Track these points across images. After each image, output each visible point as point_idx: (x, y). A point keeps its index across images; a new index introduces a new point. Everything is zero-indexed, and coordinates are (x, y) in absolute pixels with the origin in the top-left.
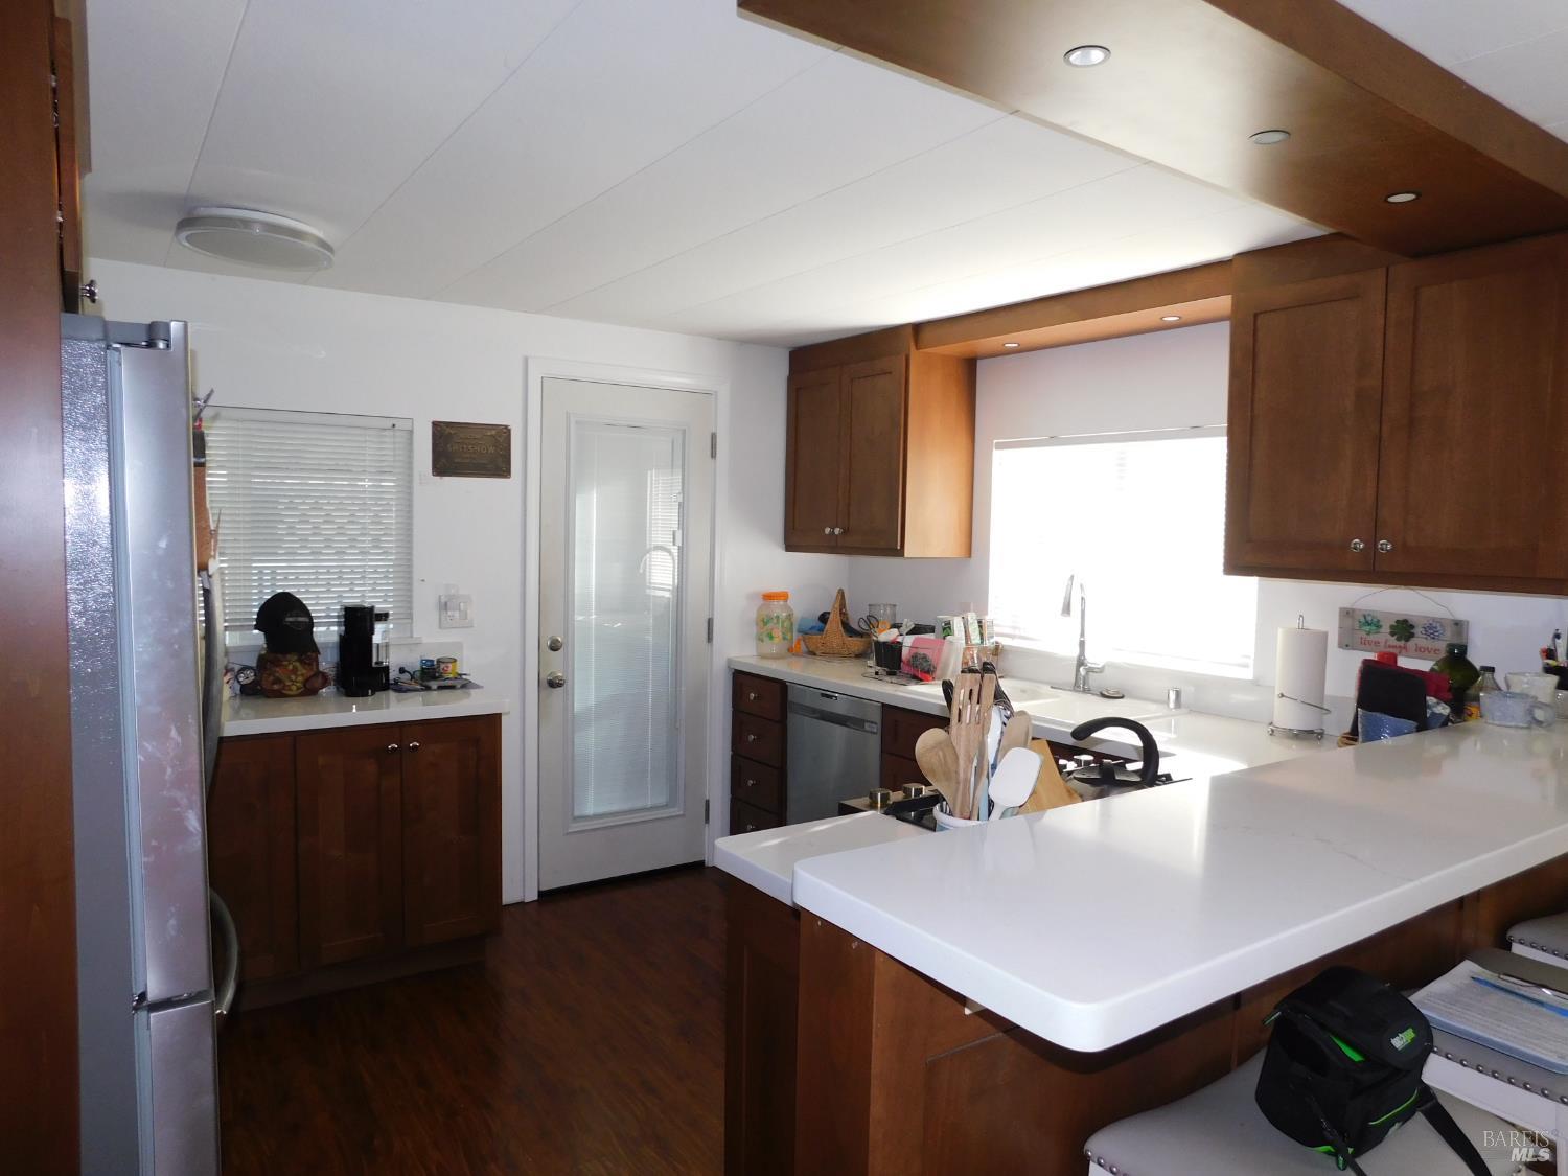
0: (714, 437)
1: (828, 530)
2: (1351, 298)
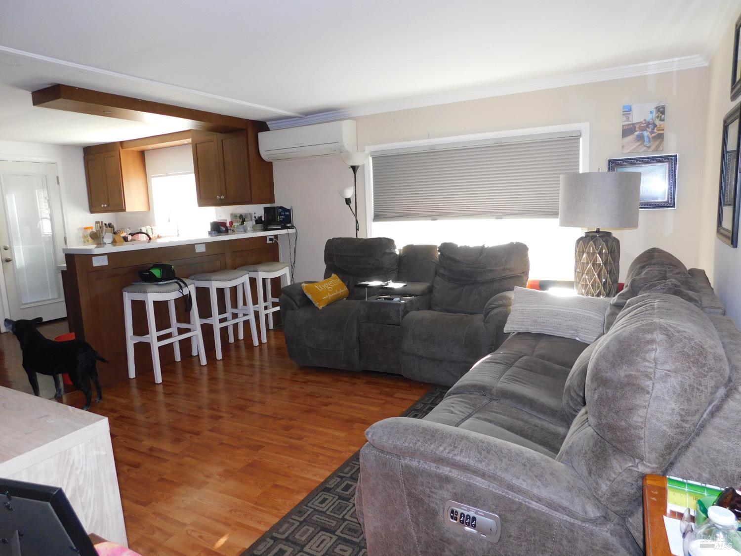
0: (58, 178)
1: (102, 206)
2: (212, 141)
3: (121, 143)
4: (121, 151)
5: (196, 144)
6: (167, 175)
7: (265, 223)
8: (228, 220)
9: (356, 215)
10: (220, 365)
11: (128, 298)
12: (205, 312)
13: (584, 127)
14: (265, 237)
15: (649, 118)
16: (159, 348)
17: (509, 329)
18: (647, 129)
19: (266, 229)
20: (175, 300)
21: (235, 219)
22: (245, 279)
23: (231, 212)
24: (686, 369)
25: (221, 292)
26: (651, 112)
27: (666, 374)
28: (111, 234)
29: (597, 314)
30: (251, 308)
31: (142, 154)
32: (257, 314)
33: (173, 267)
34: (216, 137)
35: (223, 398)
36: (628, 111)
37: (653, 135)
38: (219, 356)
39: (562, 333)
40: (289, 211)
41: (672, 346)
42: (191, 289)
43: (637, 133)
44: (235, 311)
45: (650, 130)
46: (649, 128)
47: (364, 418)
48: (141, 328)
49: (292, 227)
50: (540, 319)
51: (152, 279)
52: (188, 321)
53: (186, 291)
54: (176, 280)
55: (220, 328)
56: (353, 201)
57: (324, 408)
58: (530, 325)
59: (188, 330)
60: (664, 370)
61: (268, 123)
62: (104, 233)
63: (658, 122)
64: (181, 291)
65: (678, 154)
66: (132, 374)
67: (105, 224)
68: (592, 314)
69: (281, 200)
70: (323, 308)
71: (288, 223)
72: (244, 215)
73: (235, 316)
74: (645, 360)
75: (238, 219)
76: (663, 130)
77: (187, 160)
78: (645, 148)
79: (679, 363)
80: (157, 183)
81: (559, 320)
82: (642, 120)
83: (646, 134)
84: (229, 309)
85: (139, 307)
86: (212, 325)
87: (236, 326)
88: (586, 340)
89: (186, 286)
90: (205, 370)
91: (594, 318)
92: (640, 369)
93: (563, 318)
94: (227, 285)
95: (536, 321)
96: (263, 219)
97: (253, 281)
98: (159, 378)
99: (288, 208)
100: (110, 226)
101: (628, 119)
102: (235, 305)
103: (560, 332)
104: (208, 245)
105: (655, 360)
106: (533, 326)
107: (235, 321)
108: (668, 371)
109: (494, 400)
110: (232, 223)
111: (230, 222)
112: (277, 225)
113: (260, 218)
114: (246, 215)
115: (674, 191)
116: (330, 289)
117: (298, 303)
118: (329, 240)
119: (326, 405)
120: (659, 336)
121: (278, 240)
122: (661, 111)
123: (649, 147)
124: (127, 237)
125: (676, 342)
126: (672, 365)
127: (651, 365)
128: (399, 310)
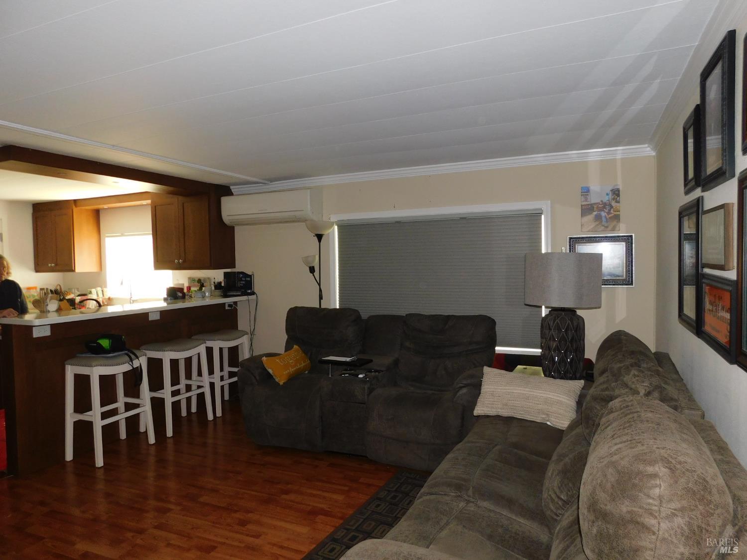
0: (1, 234)
1: (50, 265)
2: (173, 204)
3: (75, 201)
4: (75, 210)
5: (155, 207)
6: (122, 235)
7: (225, 288)
8: (186, 285)
9: (319, 285)
10: (170, 445)
11: (71, 372)
12: (156, 384)
13: (544, 205)
14: (224, 304)
15: (606, 199)
16: (103, 427)
17: (479, 412)
18: (605, 210)
19: (225, 296)
20: (124, 373)
21: (192, 284)
22: (202, 349)
23: (189, 276)
24: (692, 508)
25: (174, 363)
26: (607, 194)
27: (672, 513)
28: (57, 302)
29: (567, 398)
30: (206, 379)
31: (97, 214)
32: (212, 385)
33: (123, 337)
34: (176, 200)
35: (172, 485)
36: (587, 192)
37: (610, 216)
38: (170, 433)
39: (533, 418)
40: (250, 276)
41: (676, 482)
42: (142, 362)
43: (595, 213)
44: (189, 382)
45: (607, 211)
46: (606, 208)
47: (328, 509)
48: (83, 404)
49: (253, 293)
50: (510, 402)
51: (99, 351)
52: (137, 396)
53: (136, 364)
54: (126, 352)
55: (172, 403)
56: (317, 269)
57: (284, 496)
58: (501, 409)
59: (137, 406)
60: (670, 508)
61: (231, 187)
62: (48, 300)
63: (613, 204)
64: (130, 363)
65: (633, 235)
66: (69, 456)
67: (51, 291)
68: (563, 398)
69: (242, 265)
70: (284, 383)
71: (249, 290)
72: (202, 279)
73: (189, 388)
74: (649, 496)
75: (196, 283)
76: (619, 211)
77: (146, 221)
78: (603, 227)
79: (685, 501)
80: (111, 243)
81: (531, 404)
82: (598, 201)
83: (603, 214)
84: (183, 381)
85: (82, 382)
86: (164, 399)
87: (189, 400)
88: (558, 424)
89: (137, 358)
90: (153, 451)
91: (564, 402)
92: (644, 506)
93: (534, 402)
94: (181, 355)
95: (506, 405)
96: (223, 285)
97: (209, 351)
98: (100, 462)
99: (250, 273)
100: (56, 292)
101: (586, 200)
102: (189, 376)
103: (531, 416)
104: (163, 313)
105: (660, 498)
106: (503, 409)
107: (188, 394)
108: (675, 510)
109: (471, 502)
110: (189, 288)
111: (187, 287)
112: (237, 291)
113: (220, 283)
114: (205, 279)
115: (632, 270)
116: (292, 363)
117: (258, 378)
118: (291, 309)
119: (287, 492)
120: (661, 470)
121: (237, 306)
122: (616, 193)
123: (607, 227)
124: (75, 299)
125: (680, 476)
126: (678, 503)
127: (656, 503)
128: (364, 388)
